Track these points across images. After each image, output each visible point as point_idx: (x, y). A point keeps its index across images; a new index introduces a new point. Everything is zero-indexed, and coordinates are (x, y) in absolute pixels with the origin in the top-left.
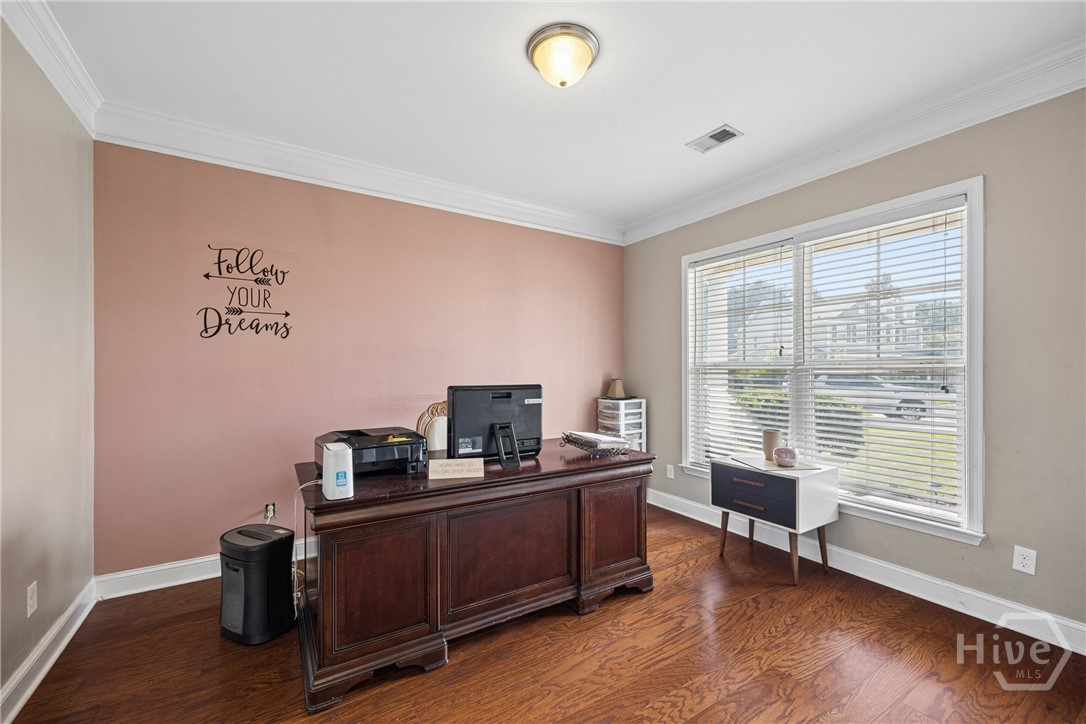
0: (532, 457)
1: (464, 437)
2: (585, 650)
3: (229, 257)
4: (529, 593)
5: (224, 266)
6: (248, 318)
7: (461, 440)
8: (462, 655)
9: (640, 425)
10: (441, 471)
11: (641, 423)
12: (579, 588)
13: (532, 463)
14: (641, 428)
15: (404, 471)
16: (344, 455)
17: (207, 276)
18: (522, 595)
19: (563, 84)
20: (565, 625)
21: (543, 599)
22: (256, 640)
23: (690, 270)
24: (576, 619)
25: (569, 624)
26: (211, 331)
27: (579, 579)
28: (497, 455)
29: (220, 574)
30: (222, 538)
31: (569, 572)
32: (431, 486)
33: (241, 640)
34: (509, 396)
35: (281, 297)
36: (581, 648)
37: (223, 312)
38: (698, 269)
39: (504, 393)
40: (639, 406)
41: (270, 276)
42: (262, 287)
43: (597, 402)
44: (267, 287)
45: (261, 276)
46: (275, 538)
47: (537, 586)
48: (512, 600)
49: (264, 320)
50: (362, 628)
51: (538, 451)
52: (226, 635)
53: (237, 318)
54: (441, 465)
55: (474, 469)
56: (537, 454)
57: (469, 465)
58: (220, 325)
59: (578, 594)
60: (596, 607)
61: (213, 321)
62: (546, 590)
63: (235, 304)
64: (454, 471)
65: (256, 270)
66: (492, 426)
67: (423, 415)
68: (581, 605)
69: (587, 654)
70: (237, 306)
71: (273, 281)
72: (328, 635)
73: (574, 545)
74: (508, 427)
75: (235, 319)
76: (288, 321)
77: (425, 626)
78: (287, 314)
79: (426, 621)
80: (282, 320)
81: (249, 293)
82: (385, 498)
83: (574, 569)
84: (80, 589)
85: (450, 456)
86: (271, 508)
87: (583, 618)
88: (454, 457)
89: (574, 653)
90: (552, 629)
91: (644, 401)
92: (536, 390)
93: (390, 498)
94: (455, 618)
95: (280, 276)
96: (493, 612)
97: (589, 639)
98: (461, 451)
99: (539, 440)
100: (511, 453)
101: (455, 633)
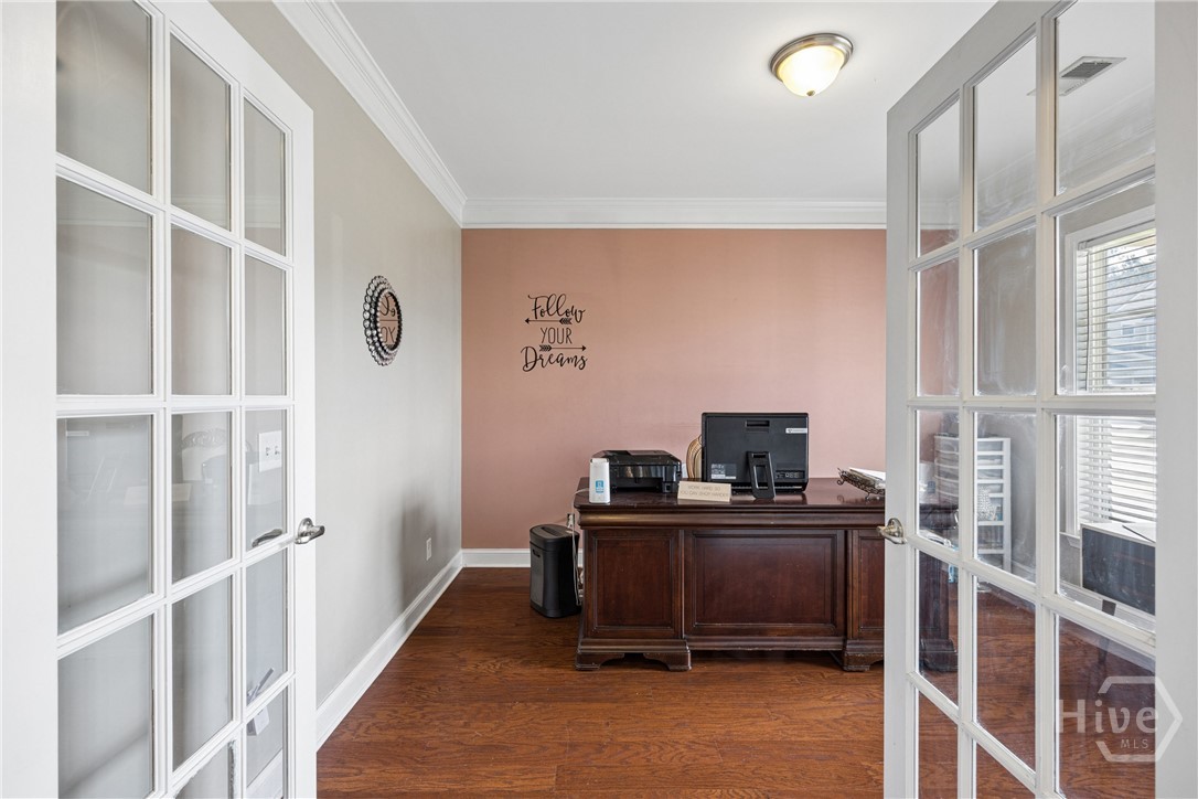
0: (799, 492)
1: (717, 463)
2: (834, 699)
3: (542, 303)
4: (782, 630)
5: (538, 311)
6: (555, 353)
7: (713, 466)
8: (705, 668)
9: (1000, 474)
10: (689, 492)
11: (1001, 471)
12: (845, 641)
13: (799, 498)
14: (1001, 477)
15: (660, 491)
16: (602, 467)
17: (527, 321)
18: (773, 630)
19: (810, 94)
20: (822, 674)
21: (798, 640)
22: (551, 613)
23: (1078, 253)
24: (837, 673)
25: (826, 675)
26: (530, 366)
27: (846, 633)
28: (749, 484)
29: (529, 566)
30: (531, 531)
31: (833, 621)
32: (680, 503)
33: (540, 611)
34: (767, 424)
35: (580, 334)
36: (830, 697)
37: (538, 349)
38: (1094, 249)
39: (762, 422)
40: (1000, 446)
41: (571, 316)
42: (565, 326)
43: (934, 440)
44: (569, 326)
45: (564, 316)
46: (565, 536)
47: (790, 625)
48: (761, 632)
49: (567, 354)
50: (615, 615)
51: (804, 485)
52: (533, 607)
53: (548, 353)
54: (690, 487)
55: (720, 493)
56: (804, 488)
57: (717, 489)
58: (536, 360)
59: (844, 646)
60: (867, 668)
61: (531, 358)
62: (803, 633)
63: (546, 343)
64: (701, 494)
65: (561, 312)
66: (747, 454)
67: (694, 442)
68: (846, 660)
69: (833, 704)
70: (548, 344)
71: (573, 321)
72: (590, 612)
73: (840, 592)
74: (764, 456)
75: (546, 355)
76: (584, 353)
77: (670, 630)
78: (584, 348)
79: (670, 625)
80: (580, 353)
81: (556, 332)
82: (633, 507)
83: (840, 619)
84: (454, 555)
85: (704, 480)
86: (571, 517)
87: (845, 674)
88: (706, 481)
89: (820, 699)
90: (805, 674)
91: (1007, 442)
92: (801, 419)
93: (638, 508)
94: (700, 632)
95: (578, 314)
96: (739, 638)
97: (843, 693)
98: (714, 477)
99: (804, 473)
100: (766, 484)
101: (700, 646)
